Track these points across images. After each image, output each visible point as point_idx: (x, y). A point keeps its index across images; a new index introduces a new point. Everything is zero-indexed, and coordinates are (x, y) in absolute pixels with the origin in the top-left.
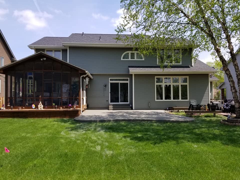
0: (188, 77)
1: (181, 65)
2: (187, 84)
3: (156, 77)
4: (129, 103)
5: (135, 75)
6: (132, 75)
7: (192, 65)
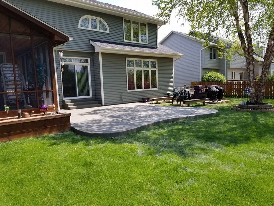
0: (156, 61)
1: (147, 45)
2: (156, 69)
3: (127, 59)
4: (92, 97)
5: (102, 53)
6: (98, 53)
7: (157, 46)
